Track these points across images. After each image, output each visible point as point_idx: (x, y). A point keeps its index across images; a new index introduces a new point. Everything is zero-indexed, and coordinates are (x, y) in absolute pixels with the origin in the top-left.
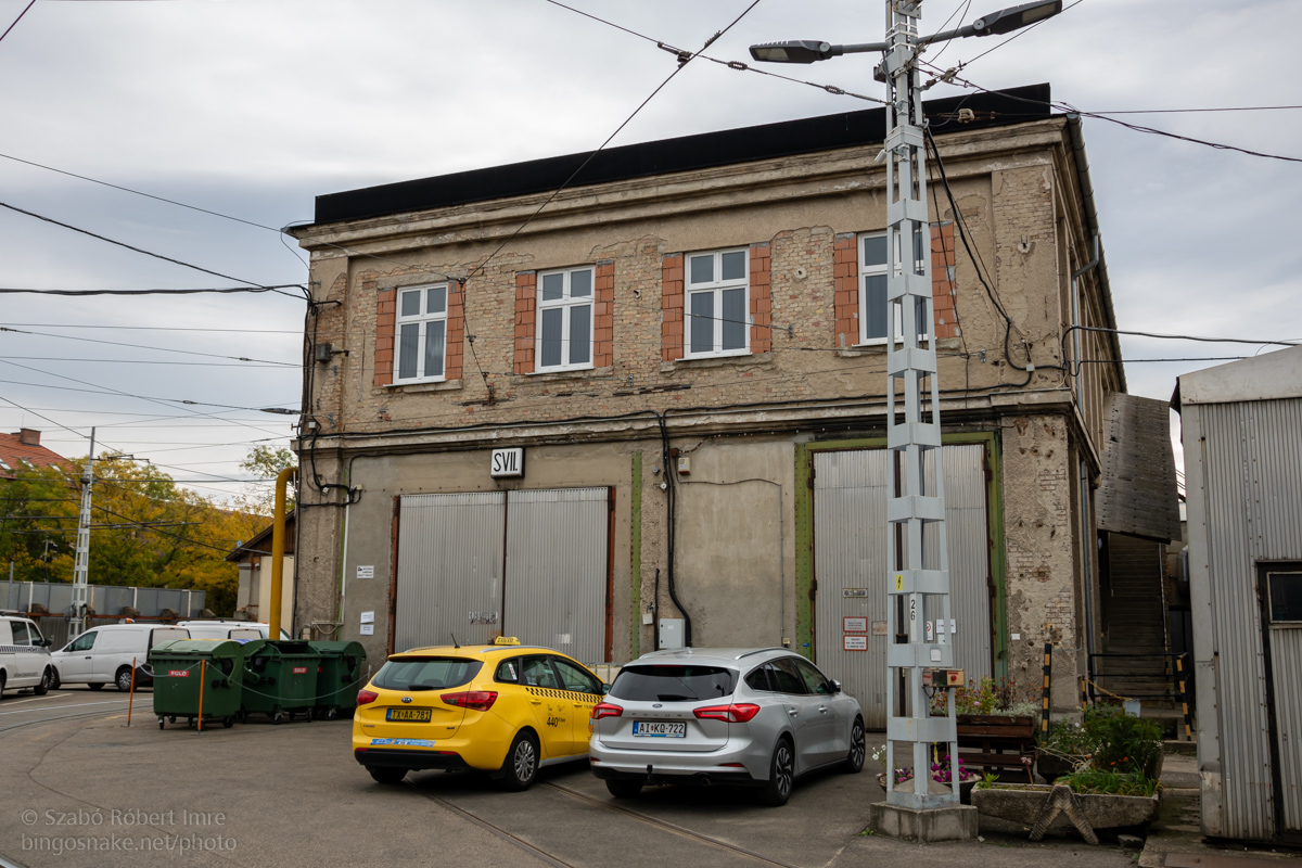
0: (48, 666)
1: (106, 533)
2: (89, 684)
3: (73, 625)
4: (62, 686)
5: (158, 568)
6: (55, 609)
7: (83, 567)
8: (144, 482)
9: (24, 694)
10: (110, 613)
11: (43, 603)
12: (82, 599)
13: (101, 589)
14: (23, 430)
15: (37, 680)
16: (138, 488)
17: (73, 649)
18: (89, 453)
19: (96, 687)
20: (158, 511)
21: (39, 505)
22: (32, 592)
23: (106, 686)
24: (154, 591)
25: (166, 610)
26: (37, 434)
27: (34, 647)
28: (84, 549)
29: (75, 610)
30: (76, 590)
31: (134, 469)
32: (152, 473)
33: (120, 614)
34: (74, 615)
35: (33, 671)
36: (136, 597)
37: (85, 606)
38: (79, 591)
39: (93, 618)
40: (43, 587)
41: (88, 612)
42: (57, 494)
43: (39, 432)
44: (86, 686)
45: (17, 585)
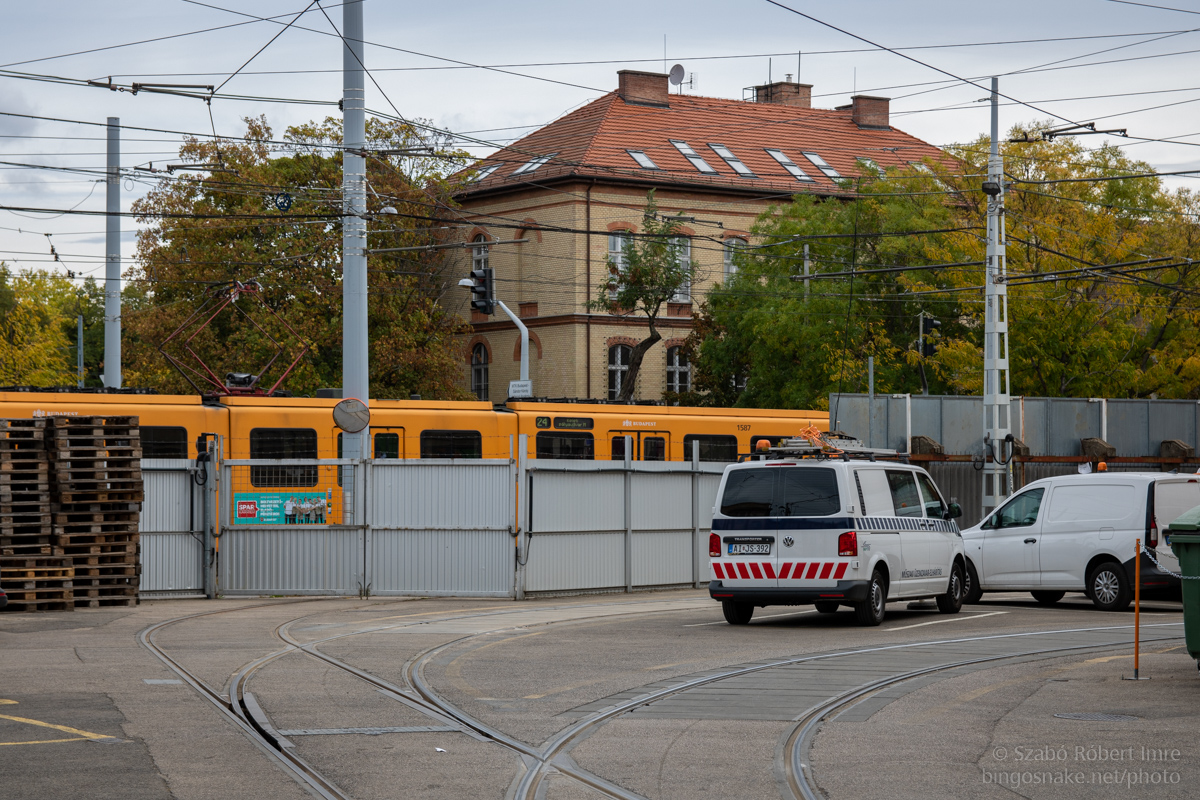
0: (959, 557)
1: (1034, 292)
2: (1034, 593)
3: (990, 477)
4: (986, 597)
5: (1140, 357)
6: (954, 445)
7: (997, 363)
8: (1096, 181)
9: (918, 610)
10: (1058, 452)
11: (932, 437)
12: (1003, 425)
13: (1038, 405)
14: (855, 99)
15: (941, 583)
16: (1085, 196)
17: (1000, 522)
18: (988, 132)
19: (1048, 598)
20: (1133, 241)
21: (900, 243)
22: (912, 413)
23: (1067, 597)
24: (1137, 406)
25: (1167, 444)
26: (884, 103)
27: (931, 520)
28: (997, 326)
29: (991, 447)
30: (990, 408)
31: (1074, 159)
32: (1113, 163)
33: (1077, 454)
34: (991, 458)
35: (933, 567)
36: (1105, 418)
37: (1009, 438)
38: (996, 410)
39: (1027, 464)
40: (928, 404)
41: (1016, 451)
42: (932, 218)
43: (887, 100)
44: (1029, 597)
45: (881, 402)
